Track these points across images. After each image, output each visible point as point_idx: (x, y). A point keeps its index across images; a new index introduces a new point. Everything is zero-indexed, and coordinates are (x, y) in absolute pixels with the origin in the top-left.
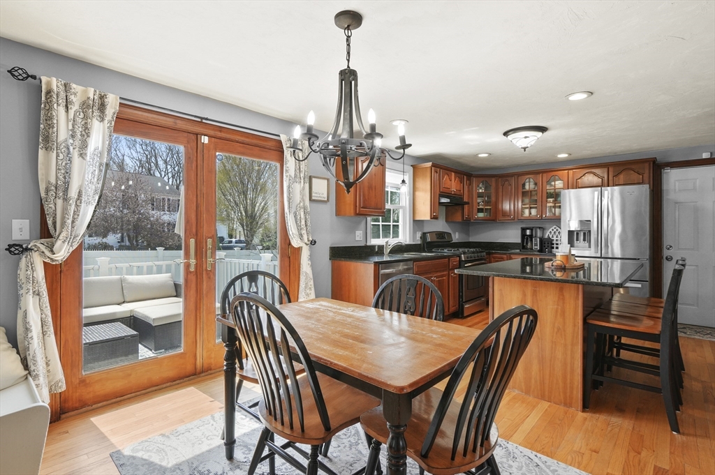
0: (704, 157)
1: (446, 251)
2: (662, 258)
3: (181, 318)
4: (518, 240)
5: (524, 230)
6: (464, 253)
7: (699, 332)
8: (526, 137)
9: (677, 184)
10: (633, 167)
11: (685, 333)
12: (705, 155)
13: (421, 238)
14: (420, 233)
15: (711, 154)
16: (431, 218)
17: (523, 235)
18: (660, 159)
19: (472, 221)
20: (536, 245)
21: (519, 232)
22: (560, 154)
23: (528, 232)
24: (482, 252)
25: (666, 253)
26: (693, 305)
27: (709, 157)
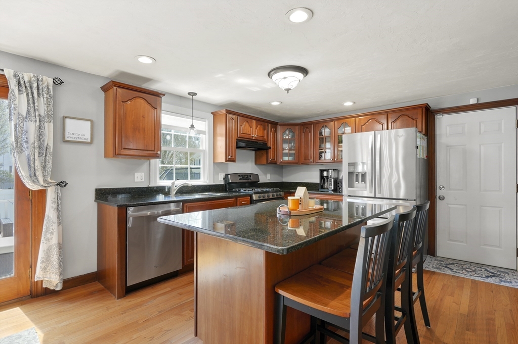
0: (471, 103)
1: (242, 191)
2: (436, 197)
3: (13, 250)
4: (318, 181)
5: (322, 171)
6: (255, 193)
7: (465, 269)
8: (285, 78)
9: (448, 128)
10: (407, 113)
11: (451, 270)
12: (473, 101)
13: (224, 179)
14: (224, 174)
15: (478, 100)
16: (226, 161)
17: (322, 177)
18: (433, 106)
19: (278, 164)
20: (331, 185)
21: (318, 174)
22: (345, 102)
23: (325, 174)
24: (280, 191)
25: (439, 193)
26: (462, 242)
27: (476, 102)
